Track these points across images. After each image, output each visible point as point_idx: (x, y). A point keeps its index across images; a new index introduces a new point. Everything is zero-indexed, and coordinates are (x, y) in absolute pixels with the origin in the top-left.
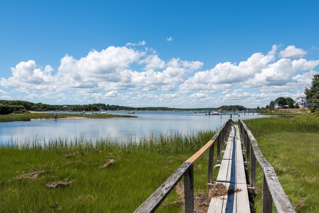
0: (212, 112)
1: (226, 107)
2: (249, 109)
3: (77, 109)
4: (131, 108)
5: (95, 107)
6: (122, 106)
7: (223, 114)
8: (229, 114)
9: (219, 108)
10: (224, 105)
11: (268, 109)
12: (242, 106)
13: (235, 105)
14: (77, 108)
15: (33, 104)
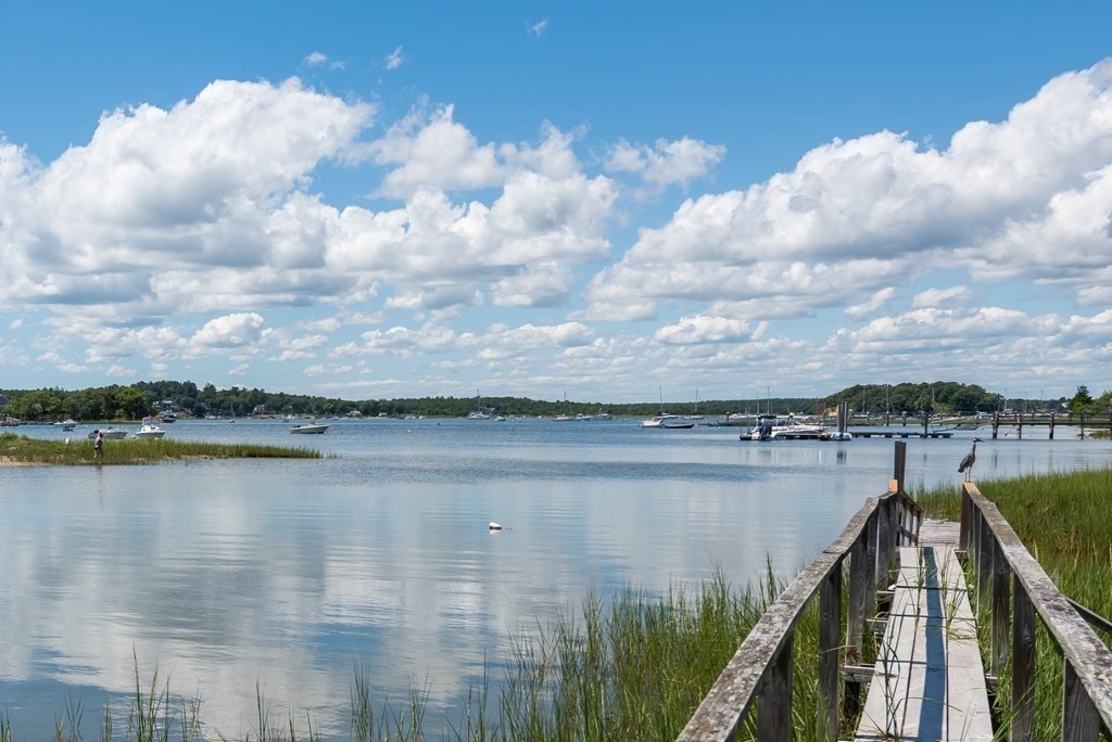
0: (780, 425)
1: (876, 391)
2: (1018, 404)
3: (45, 413)
4: (331, 401)
5: (137, 400)
6: (282, 394)
7: (856, 435)
8: (888, 436)
9: (831, 402)
10: (864, 384)
12: (975, 387)
13: (930, 381)
14: (45, 405)
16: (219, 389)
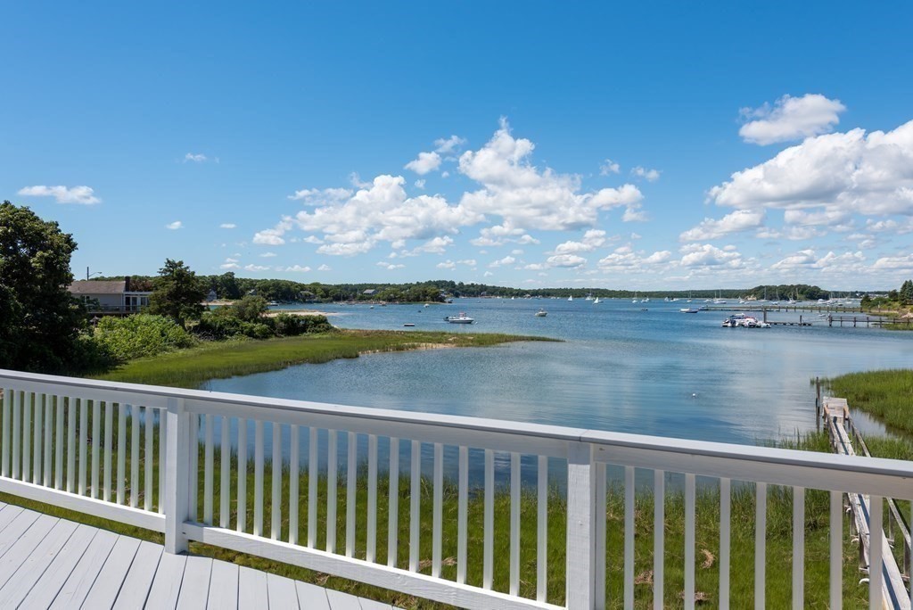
1: (770, 289)
9: (749, 293)
10: (764, 285)
11: (896, 301)
12: (816, 287)
13: (795, 284)
14: (396, 294)
15: (302, 287)
16: (465, 284)
